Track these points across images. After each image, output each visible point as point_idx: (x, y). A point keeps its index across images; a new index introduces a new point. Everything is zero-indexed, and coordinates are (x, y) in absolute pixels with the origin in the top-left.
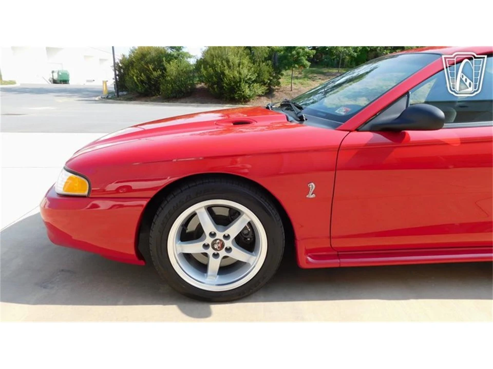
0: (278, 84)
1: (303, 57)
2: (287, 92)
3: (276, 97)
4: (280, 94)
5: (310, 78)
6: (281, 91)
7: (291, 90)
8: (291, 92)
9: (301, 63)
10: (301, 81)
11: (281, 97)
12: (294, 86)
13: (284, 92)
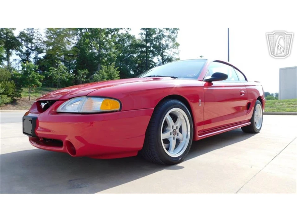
0: (20, 96)
1: (37, 80)
2: (27, 101)
3: (19, 104)
4: (21, 102)
5: (40, 93)
6: (22, 101)
7: (30, 100)
8: (30, 101)
9: (36, 83)
10: (34, 94)
11: (23, 104)
12: (31, 98)
13: (25, 101)
